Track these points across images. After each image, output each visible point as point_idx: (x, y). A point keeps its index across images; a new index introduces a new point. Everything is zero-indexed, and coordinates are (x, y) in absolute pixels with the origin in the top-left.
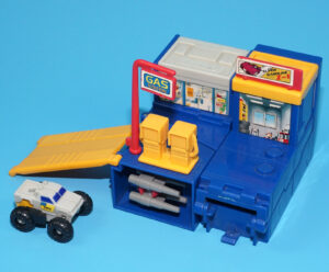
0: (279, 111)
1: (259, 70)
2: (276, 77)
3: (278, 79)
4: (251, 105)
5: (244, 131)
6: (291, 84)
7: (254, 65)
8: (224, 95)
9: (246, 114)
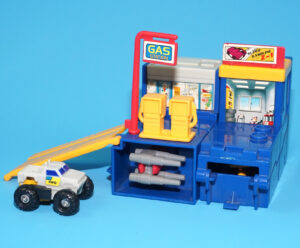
0: (264, 92)
1: (244, 53)
2: (260, 57)
3: (263, 59)
4: (237, 90)
5: (230, 120)
6: (275, 62)
7: (240, 49)
8: (210, 88)
9: (232, 101)
